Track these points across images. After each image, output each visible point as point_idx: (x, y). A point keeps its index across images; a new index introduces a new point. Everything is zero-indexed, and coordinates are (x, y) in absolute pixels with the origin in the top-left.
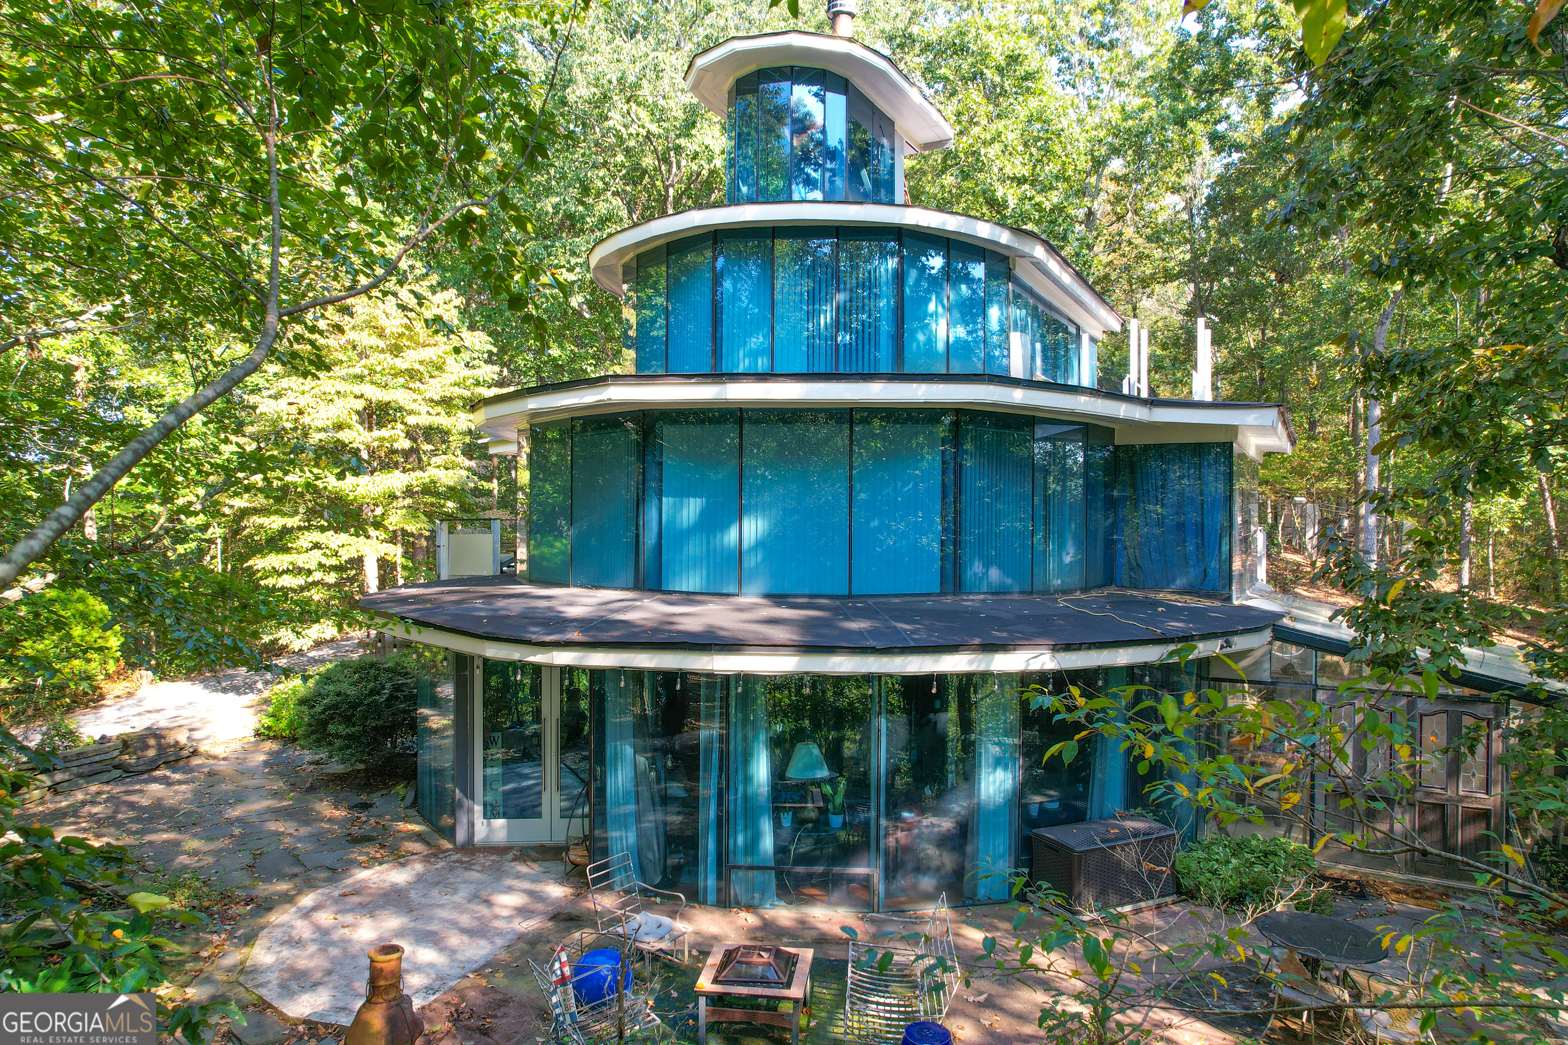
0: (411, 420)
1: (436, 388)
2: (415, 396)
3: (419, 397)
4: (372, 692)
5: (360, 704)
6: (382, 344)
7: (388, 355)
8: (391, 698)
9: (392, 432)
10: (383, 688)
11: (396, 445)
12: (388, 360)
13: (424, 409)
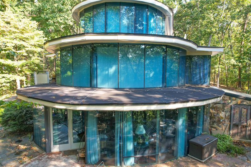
0: (27, 49)
1: (33, 42)
2: (28, 44)
3: (29, 44)
4: (20, 113)
5: (17, 116)
6: (18, 31)
7: (20, 34)
8: (26, 113)
9: (22, 51)
10: (23, 111)
11: (23, 54)
12: (20, 35)
13: (30, 47)
